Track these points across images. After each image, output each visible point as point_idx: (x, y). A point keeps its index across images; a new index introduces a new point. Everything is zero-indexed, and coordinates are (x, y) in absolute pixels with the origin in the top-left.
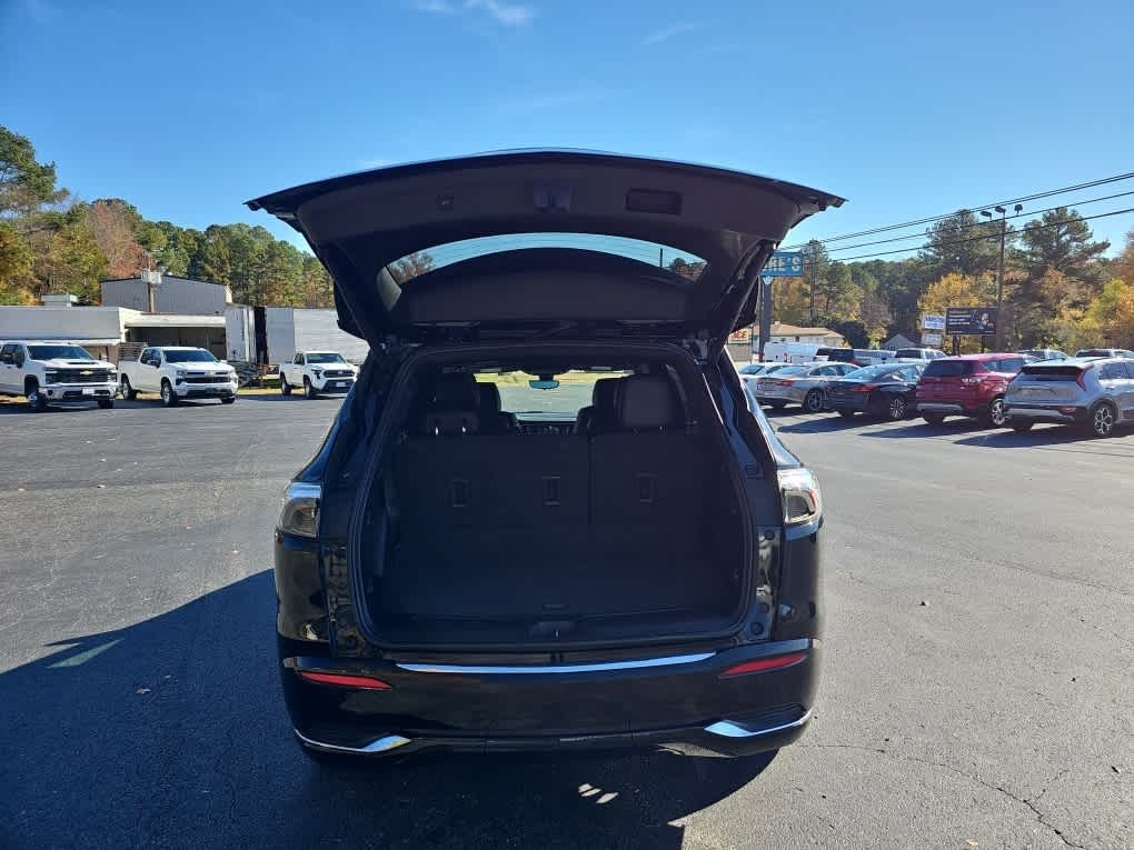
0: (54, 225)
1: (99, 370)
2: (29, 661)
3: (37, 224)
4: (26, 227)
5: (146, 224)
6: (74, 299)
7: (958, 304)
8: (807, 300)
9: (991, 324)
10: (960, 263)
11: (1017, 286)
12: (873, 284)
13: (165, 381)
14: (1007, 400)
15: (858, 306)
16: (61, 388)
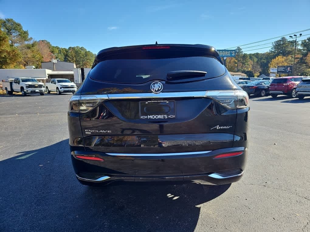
0: (29, 48)
1: (40, 85)
2: (11, 157)
3: (24, 47)
4: (21, 48)
5: (52, 47)
6: (34, 67)
7: (281, 65)
8: (236, 65)
9: (291, 71)
10: (281, 53)
11: (298, 59)
12: (256, 60)
13: (57, 88)
14: (297, 90)
15: (251, 66)
16: (30, 90)
